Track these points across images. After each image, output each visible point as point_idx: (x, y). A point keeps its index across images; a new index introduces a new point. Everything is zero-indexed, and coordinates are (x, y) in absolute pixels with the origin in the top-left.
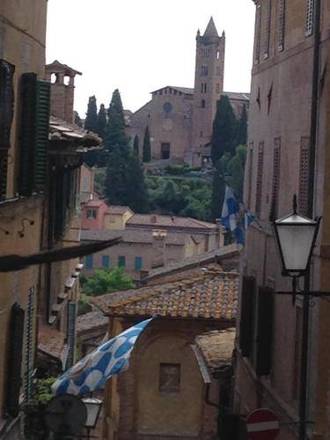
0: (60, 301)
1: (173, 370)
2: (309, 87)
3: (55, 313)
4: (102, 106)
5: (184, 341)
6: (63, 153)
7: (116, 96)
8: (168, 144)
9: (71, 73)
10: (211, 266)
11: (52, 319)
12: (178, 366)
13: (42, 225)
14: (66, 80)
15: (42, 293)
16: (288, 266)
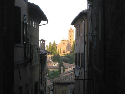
0: (44, 81)
1: (65, 92)
2: (84, 43)
3: (43, 83)
4: (52, 44)
5: (66, 87)
6: (43, 56)
7: (54, 42)
8: (64, 50)
9: (44, 41)
10: (71, 73)
11: (42, 84)
12: (65, 91)
13: (40, 69)
14: (44, 42)
15: (40, 80)
16: (76, 75)
